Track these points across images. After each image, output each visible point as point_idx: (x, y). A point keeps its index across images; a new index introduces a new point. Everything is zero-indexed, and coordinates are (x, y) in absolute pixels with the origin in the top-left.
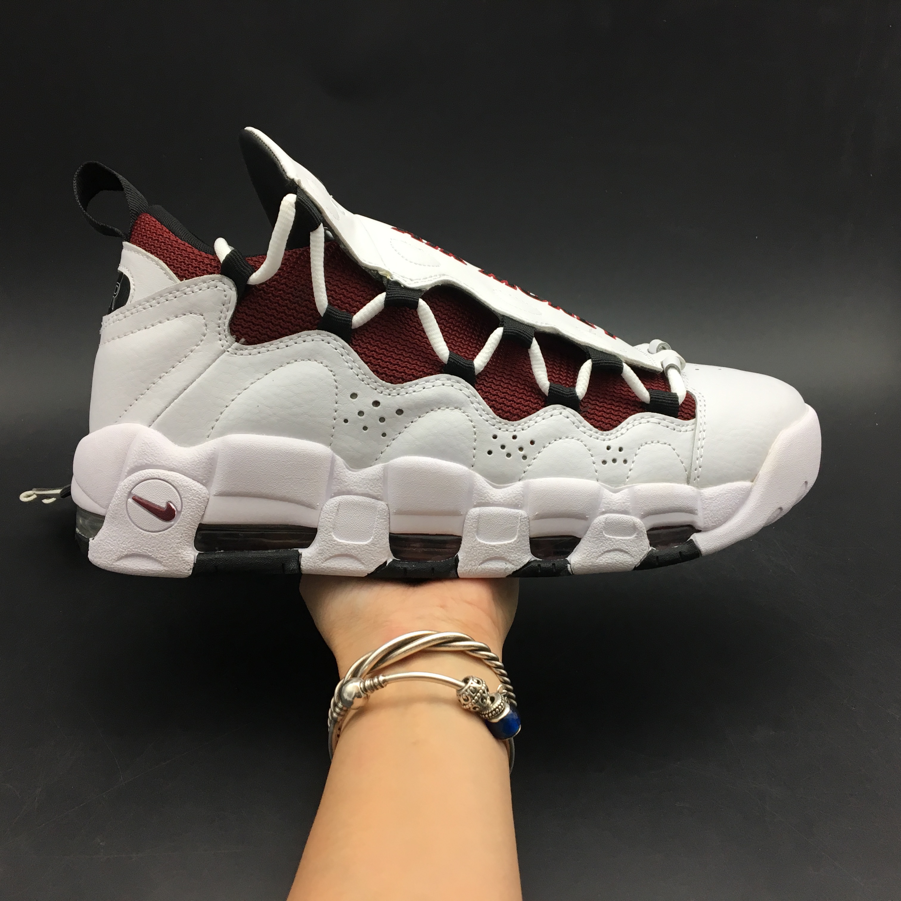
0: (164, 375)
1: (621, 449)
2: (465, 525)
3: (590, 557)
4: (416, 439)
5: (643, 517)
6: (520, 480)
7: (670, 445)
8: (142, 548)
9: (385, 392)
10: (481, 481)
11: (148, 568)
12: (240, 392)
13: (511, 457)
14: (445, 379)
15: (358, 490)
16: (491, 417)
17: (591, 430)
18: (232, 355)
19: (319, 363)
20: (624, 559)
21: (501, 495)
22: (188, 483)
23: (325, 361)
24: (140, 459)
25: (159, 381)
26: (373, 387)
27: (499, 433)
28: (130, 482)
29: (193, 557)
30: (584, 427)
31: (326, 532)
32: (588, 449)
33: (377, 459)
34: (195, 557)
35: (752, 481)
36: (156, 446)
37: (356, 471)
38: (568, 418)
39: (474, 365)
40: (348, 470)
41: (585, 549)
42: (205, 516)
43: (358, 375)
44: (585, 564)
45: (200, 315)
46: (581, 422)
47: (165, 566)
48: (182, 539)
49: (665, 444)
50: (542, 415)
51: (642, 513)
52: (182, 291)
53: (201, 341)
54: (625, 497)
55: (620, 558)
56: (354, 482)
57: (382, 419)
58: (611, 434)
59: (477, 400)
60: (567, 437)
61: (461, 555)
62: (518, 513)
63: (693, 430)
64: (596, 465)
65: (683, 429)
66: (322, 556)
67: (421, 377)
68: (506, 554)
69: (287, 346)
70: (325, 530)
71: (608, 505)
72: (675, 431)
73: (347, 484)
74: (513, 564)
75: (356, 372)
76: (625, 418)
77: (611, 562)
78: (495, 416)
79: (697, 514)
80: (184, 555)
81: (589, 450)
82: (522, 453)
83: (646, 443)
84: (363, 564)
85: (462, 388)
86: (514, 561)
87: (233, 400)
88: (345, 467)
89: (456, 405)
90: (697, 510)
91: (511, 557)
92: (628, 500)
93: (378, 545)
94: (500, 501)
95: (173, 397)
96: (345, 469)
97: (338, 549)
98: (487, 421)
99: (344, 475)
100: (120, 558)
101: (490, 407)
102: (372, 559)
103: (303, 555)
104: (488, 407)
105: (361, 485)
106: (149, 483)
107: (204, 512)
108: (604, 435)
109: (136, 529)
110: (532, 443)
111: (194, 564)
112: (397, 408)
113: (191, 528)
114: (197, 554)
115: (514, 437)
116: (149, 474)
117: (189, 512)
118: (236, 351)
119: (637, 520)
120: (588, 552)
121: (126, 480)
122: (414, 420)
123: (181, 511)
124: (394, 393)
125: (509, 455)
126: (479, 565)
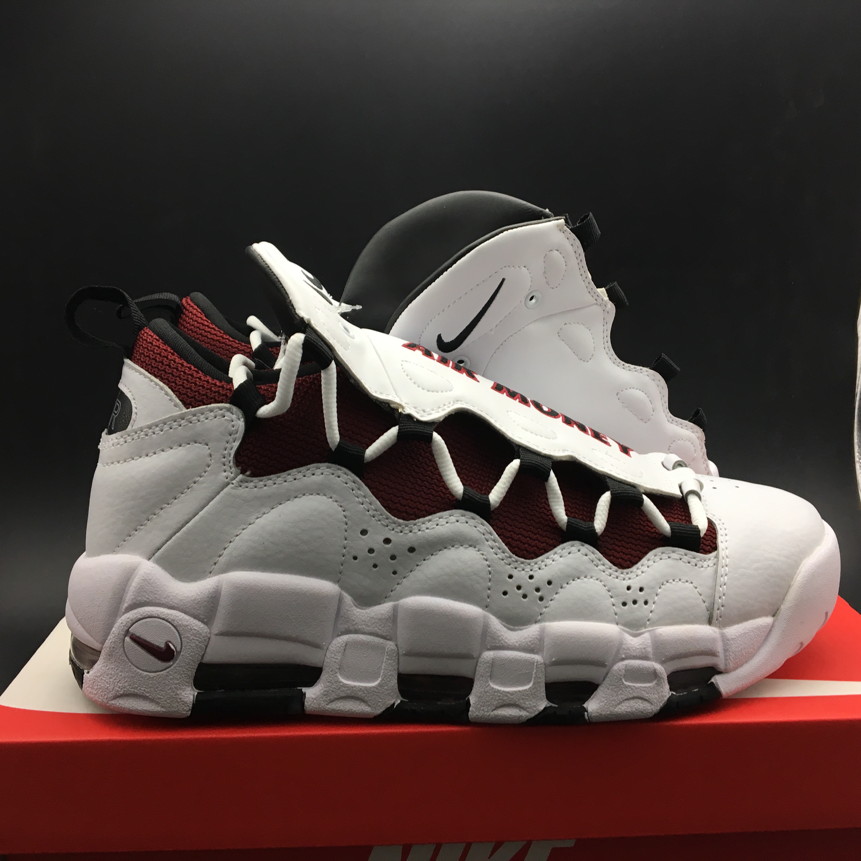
0: (165, 507)
1: (641, 589)
2: (477, 668)
3: (609, 706)
4: (428, 578)
5: (662, 663)
6: (536, 622)
7: (692, 583)
8: (139, 688)
9: (397, 529)
10: (495, 623)
11: (145, 708)
12: (245, 527)
13: (527, 599)
14: (459, 515)
15: (367, 629)
16: (506, 556)
17: (610, 569)
18: (237, 488)
19: (328, 498)
20: (644, 707)
21: (516, 638)
22: (189, 623)
23: (334, 496)
24: (139, 596)
25: (161, 512)
26: (383, 523)
27: (515, 573)
28: (128, 620)
29: (191, 697)
30: (604, 565)
31: (331, 673)
32: (607, 590)
33: (386, 598)
34: (194, 696)
35: (774, 616)
36: (156, 583)
37: (363, 609)
38: (586, 555)
39: (489, 501)
40: (355, 608)
41: (603, 697)
42: (205, 655)
43: (368, 511)
44: (603, 713)
45: (205, 444)
46: (599, 560)
47: (162, 707)
48: (181, 680)
49: (687, 581)
50: (560, 553)
51: (663, 659)
52: (187, 419)
53: (205, 472)
54: (646, 642)
55: (639, 705)
56: (363, 621)
57: (393, 557)
58: (631, 572)
59: (492, 537)
60: (586, 577)
61: (472, 699)
62: (534, 658)
63: (715, 565)
64: (616, 607)
65: (705, 564)
66: (327, 697)
67: (435, 513)
68: (520, 701)
69: (295, 479)
70: (332, 671)
71: (628, 651)
72: (696, 567)
73: (354, 623)
74: (528, 712)
75: (367, 508)
76: (646, 553)
77: (630, 710)
78: (511, 554)
79: (719, 656)
80: (182, 696)
81: (609, 591)
82: (539, 594)
83: (667, 582)
84: (369, 706)
85: (477, 525)
86: (529, 708)
87: (237, 536)
88: (353, 605)
89: (470, 543)
90: (719, 652)
91: (525, 704)
92: (649, 645)
93: (386, 687)
94: (515, 645)
95: (174, 530)
96: (352, 607)
97: (343, 691)
98: (503, 560)
99: (352, 613)
100: (116, 697)
101: (506, 545)
102: (379, 702)
103: (307, 696)
104: (503, 544)
105: (369, 624)
106: (148, 621)
107: (205, 651)
108: (625, 573)
109: (133, 669)
110: (549, 583)
111: (193, 704)
112: (410, 545)
113: (191, 668)
114: (196, 694)
115: (531, 577)
116: (147, 613)
117: (189, 653)
118: (241, 484)
119: (658, 667)
120: (606, 700)
121: (123, 617)
122: (427, 558)
123: (181, 651)
124: (406, 530)
125: (525, 596)
126: (492, 711)
